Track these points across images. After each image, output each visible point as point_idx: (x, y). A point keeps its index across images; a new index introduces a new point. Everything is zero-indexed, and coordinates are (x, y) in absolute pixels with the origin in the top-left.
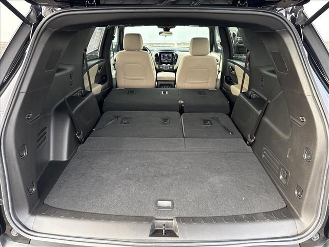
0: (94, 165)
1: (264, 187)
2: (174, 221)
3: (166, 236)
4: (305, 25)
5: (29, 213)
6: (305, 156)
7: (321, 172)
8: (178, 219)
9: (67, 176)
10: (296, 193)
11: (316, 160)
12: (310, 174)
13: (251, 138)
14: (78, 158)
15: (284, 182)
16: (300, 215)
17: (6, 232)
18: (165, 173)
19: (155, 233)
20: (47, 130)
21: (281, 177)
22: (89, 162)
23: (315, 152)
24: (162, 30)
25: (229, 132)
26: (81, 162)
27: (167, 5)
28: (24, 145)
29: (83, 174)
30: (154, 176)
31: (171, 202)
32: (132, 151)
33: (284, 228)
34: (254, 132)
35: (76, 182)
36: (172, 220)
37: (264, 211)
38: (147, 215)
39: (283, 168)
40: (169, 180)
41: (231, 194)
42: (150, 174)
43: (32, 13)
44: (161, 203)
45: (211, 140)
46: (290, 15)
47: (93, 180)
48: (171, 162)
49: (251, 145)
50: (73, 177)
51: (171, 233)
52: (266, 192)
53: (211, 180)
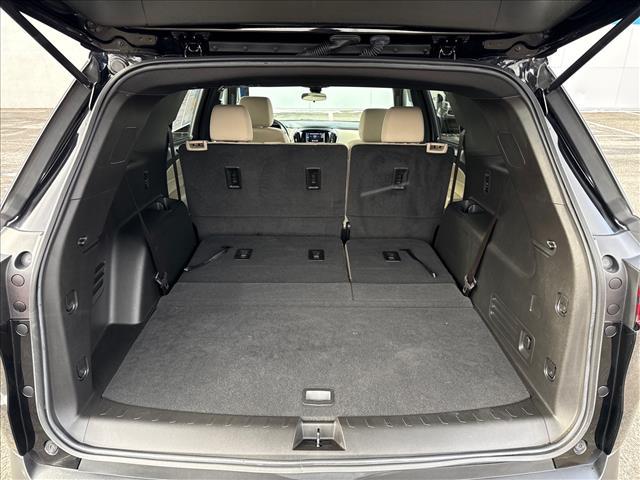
0: (189, 332)
1: (493, 367)
2: (335, 424)
3: (321, 448)
4: (550, 90)
5: (78, 413)
6: (558, 308)
7: (583, 333)
8: (343, 420)
9: (141, 350)
10: (546, 372)
11: (574, 313)
12: (567, 336)
13: (470, 283)
14: (159, 319)
15: (527, 355)
16: (553, 410)
17: (34, 449)
18: (317, 344)
19: (303, 444)
20: (105, 268)
21: (521, 347)
22: (180, 326)
23: (572, 299)
24: (307, 90)
25: (431, 272)
26: (165, 326)
27: (322, 55)
28: (73, 291)
29: (171, 348)
30: (300, 349)
31: (329, 393)
32: (257, 306)
33: (527, 433)
34: (474, 272)
35: (159, 361)
36: (333, 422)
37: (492, 405)
38: (288, 414)
39: (524, 330)
40: (325, 356)
41: (435, 378)
42: (290, 346)
43: (91, 66)
44: (311, 395)
45: (398, 286)
46: (527, 73)
47: (189, 357)
48: (329, 324)
49: (470, 294)
50: (152, 352)
51: (331, 445)
52: (496, 373)
53: (399, 354)
